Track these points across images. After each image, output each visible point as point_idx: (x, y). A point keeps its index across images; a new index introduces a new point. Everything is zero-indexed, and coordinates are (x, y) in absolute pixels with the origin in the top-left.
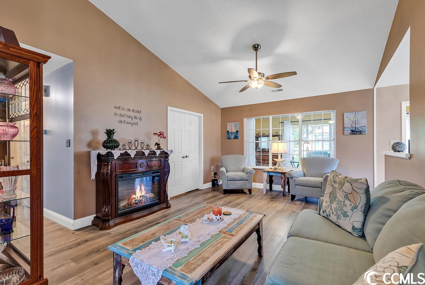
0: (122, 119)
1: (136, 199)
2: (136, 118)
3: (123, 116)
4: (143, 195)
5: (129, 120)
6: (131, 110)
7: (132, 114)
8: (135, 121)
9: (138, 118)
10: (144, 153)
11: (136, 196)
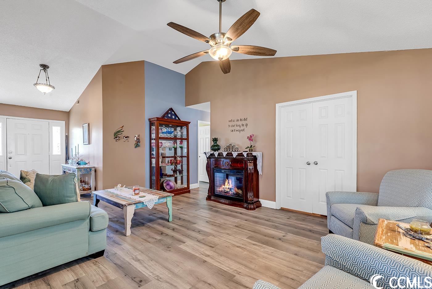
0: (233, 128)
1: (225, 189)
2: (243, 125)
3: (234, 126)
4: (230, 187)
5: (238, 128)
6: (239, 120)
7: (240, 123)
8: (242, 128)
9: (244, 125)
10: (233, 155)
11: (225, 187)
